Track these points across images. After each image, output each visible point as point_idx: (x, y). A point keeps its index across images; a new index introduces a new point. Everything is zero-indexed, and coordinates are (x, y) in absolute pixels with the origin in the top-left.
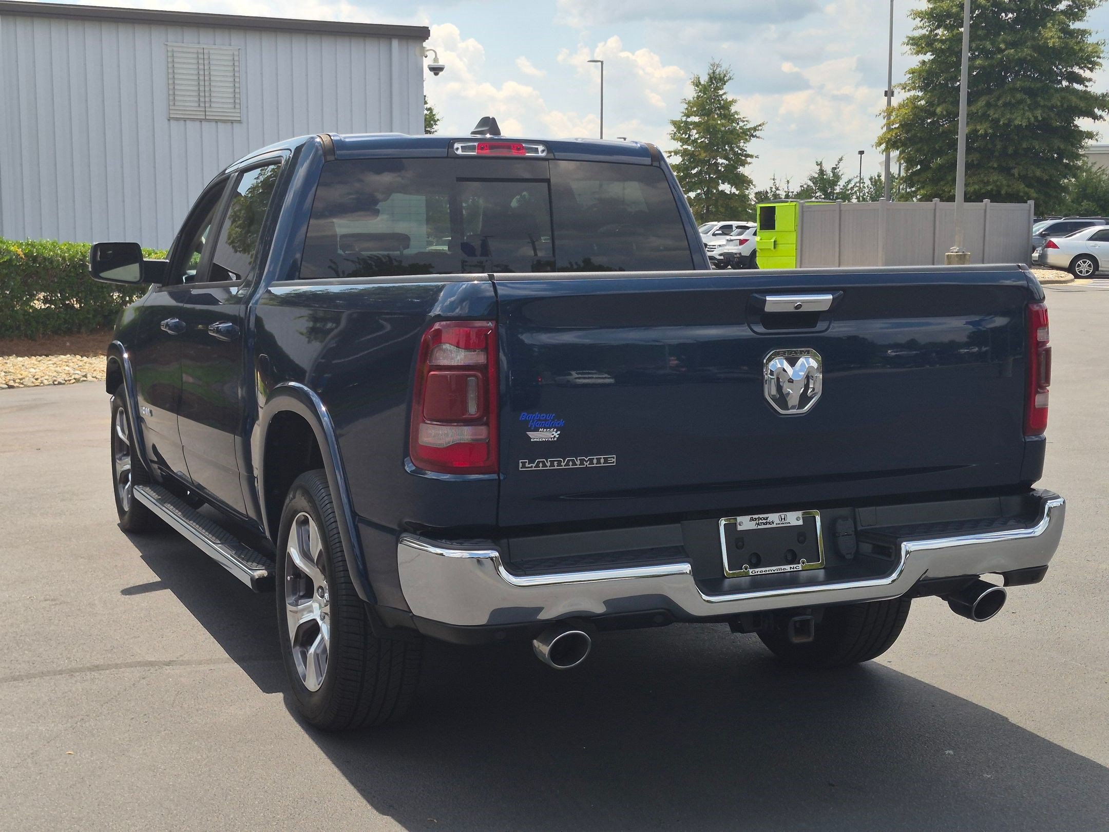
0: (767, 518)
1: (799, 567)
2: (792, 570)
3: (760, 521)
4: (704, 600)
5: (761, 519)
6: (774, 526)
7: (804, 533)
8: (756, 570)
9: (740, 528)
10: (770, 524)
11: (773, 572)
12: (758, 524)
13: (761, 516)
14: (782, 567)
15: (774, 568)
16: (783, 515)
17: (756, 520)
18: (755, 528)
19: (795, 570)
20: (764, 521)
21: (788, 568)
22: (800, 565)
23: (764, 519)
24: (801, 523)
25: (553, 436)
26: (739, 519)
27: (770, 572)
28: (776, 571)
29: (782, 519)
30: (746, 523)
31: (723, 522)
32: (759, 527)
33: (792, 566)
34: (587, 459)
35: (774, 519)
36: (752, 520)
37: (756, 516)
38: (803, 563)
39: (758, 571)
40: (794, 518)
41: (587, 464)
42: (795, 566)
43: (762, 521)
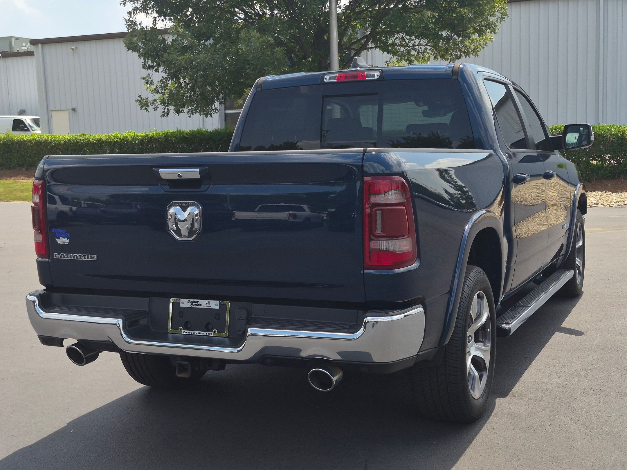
0: (198, 302)
1: (212, 334)
2: (207, 335)
3: (194, 303)
4: (126, 341)
5: (194, 302)
6: (201, 307)
7: (218, 314)
8: (186, 331)
9: (181, 305)
10: (199, 305)
11: (196, 334)
12: (192, 305)
13: (194, 300)
14: (202, 332)
15: (197, 332)
16: (207, 301)
17: (191, 302)
18: (191, 306)
19: (209, 335)
20: (196, 303)
21: (205, 333)
22: (212, 333)
23: (196, 302)
24: (218, 307)
25: (66, 242)
26: (182, 300)
27: (194, 334)
28: (197, 334)
29: (206, 304)
30: (185, 303)
31: (172, 300)
32: (193, 307)
33: (207, 333)
34: (82, 256)
35: (203, 303)
36: (189, 301)
37: (192, 300)
38: (215, 332)
39: (187, 332)
40: (214, 305)
41: (83, 258)
42: (209, 333)
43: (195, 303)
